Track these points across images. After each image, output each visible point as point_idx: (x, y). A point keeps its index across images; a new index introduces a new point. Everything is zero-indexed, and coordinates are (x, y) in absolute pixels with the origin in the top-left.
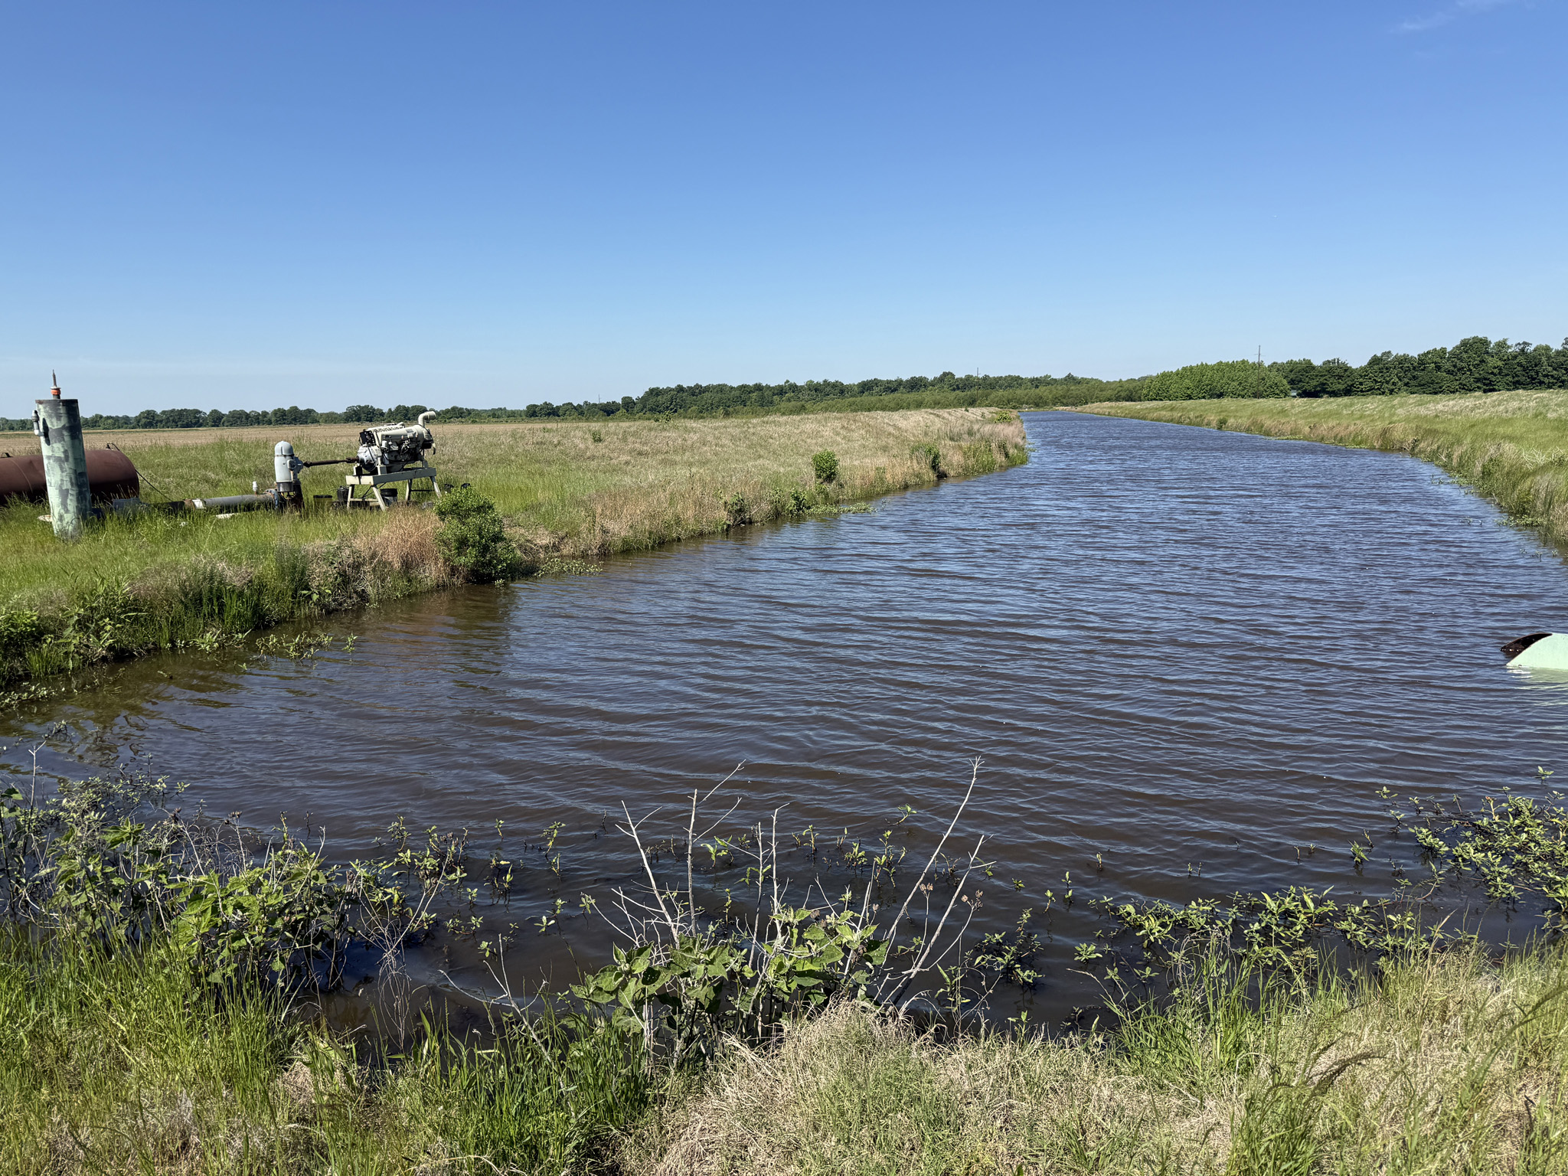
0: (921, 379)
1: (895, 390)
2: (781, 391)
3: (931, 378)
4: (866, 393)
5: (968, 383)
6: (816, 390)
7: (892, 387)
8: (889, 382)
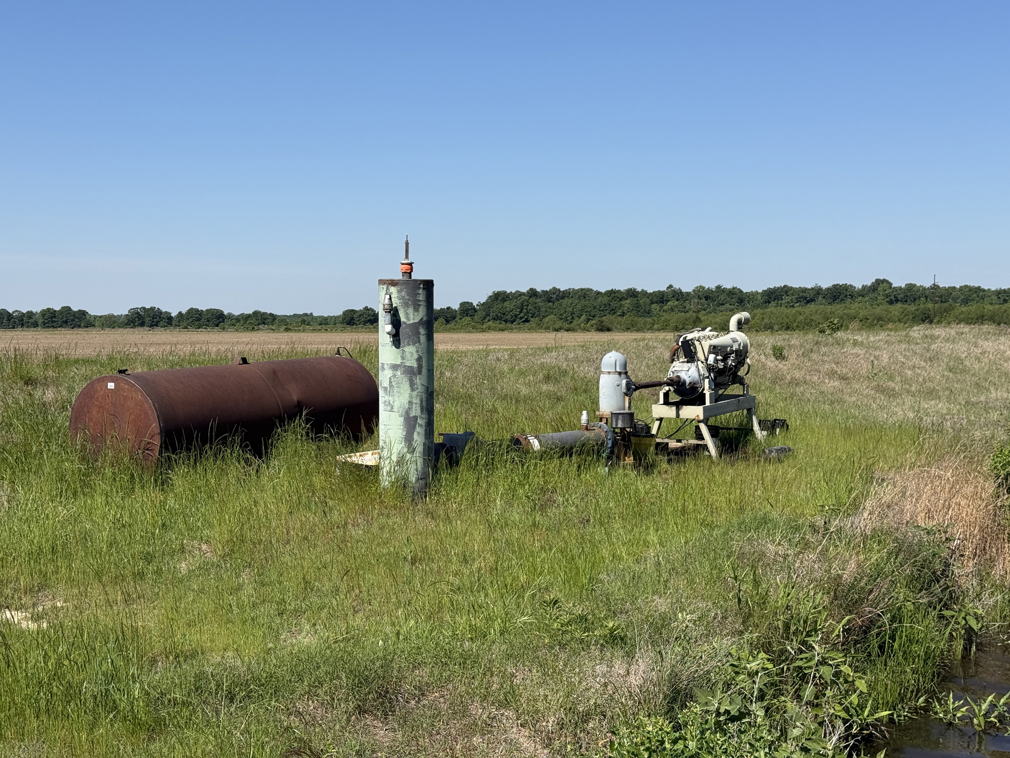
0: (846, 288)
1: (809, 301)
2: (661, 298)
3: (858, 285)
4: (773, 303)
5: (911, 294)
6: (707, 298)
7: (808, 297)
8: (804, 290)
